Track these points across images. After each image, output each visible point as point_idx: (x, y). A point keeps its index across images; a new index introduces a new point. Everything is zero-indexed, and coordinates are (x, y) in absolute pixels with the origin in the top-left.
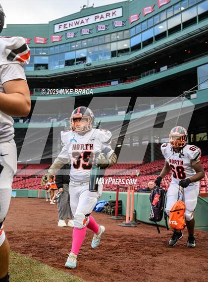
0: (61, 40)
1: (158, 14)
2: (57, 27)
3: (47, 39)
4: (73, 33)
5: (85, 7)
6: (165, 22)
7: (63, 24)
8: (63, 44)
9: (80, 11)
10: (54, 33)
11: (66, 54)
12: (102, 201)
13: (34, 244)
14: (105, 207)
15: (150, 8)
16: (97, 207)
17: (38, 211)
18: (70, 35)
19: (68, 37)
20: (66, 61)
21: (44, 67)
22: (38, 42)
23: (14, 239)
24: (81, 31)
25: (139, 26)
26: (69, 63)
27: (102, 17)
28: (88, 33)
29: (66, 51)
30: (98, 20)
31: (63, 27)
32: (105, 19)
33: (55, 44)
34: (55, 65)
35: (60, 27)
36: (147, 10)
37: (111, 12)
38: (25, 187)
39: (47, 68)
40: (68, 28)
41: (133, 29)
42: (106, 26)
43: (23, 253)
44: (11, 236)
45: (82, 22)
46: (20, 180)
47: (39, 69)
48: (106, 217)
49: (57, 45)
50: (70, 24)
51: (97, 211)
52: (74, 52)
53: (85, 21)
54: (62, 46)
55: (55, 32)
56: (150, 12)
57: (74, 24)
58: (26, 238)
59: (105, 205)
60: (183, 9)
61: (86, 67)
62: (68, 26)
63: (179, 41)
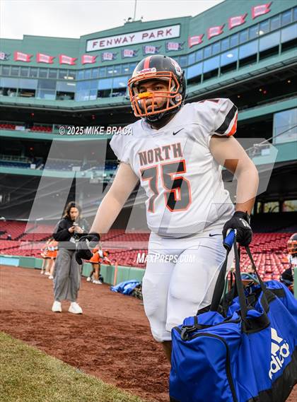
0: (95, 62)
1: (227, 37)
2: (90, 43)
3: (77, 59)
4: (111, 54)
5: (131, 21)
6: (236, 50)
7: (99, 41)
8: (96, 68)
9: (123, 25)
10: (87, 52)
11: (100, 81)
12: (132, 281)
13: (40, 329)
14: (137, 289)
15: (218, 28)
16: (126, 288)
17: (47, 286)
18: (108, 57)
19: (105, 59)
20: (99, 91)
21: (69, 97)
22: (63, 62)
23: (14, 320)
24: (122, 52)
25: (201, 52)
26: (103, 94)
27: (152, 35)
28: (131, 56)
29: (101, 77)
30: (147, 39)
31: (98, 44)
32: (156, 39)
33: (87, 66)
34: (84, 95)
35: (94, 44)
36: (213, 31)
37: (164, 30)
38: (32, 255)
39: (73, 98)
40: (106, 47)
41: (193, 55)
42: (156, 48)
43: (24, 340)
44: (10, 317)
45: (125, 40)
46: (25, 245)
47: (62, 99)
48: (137, 303)
49: (89, 69)
50: (108, 42)
51: (125, 294)
52: (111, 80)
53: (129, 39)
54: (95, 71)
55: (88, 50)
56: (217, 34)
57: (113, 42)
58: (30, 321)
59: (136, 287)
60: (261, 33)
61: (125, 101)
62: (105, 43)
63: (252, 76)
